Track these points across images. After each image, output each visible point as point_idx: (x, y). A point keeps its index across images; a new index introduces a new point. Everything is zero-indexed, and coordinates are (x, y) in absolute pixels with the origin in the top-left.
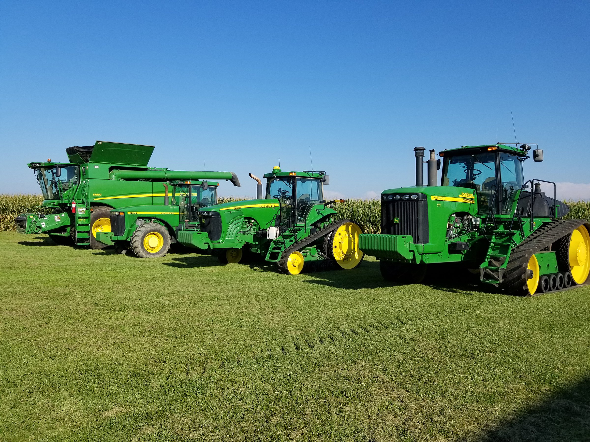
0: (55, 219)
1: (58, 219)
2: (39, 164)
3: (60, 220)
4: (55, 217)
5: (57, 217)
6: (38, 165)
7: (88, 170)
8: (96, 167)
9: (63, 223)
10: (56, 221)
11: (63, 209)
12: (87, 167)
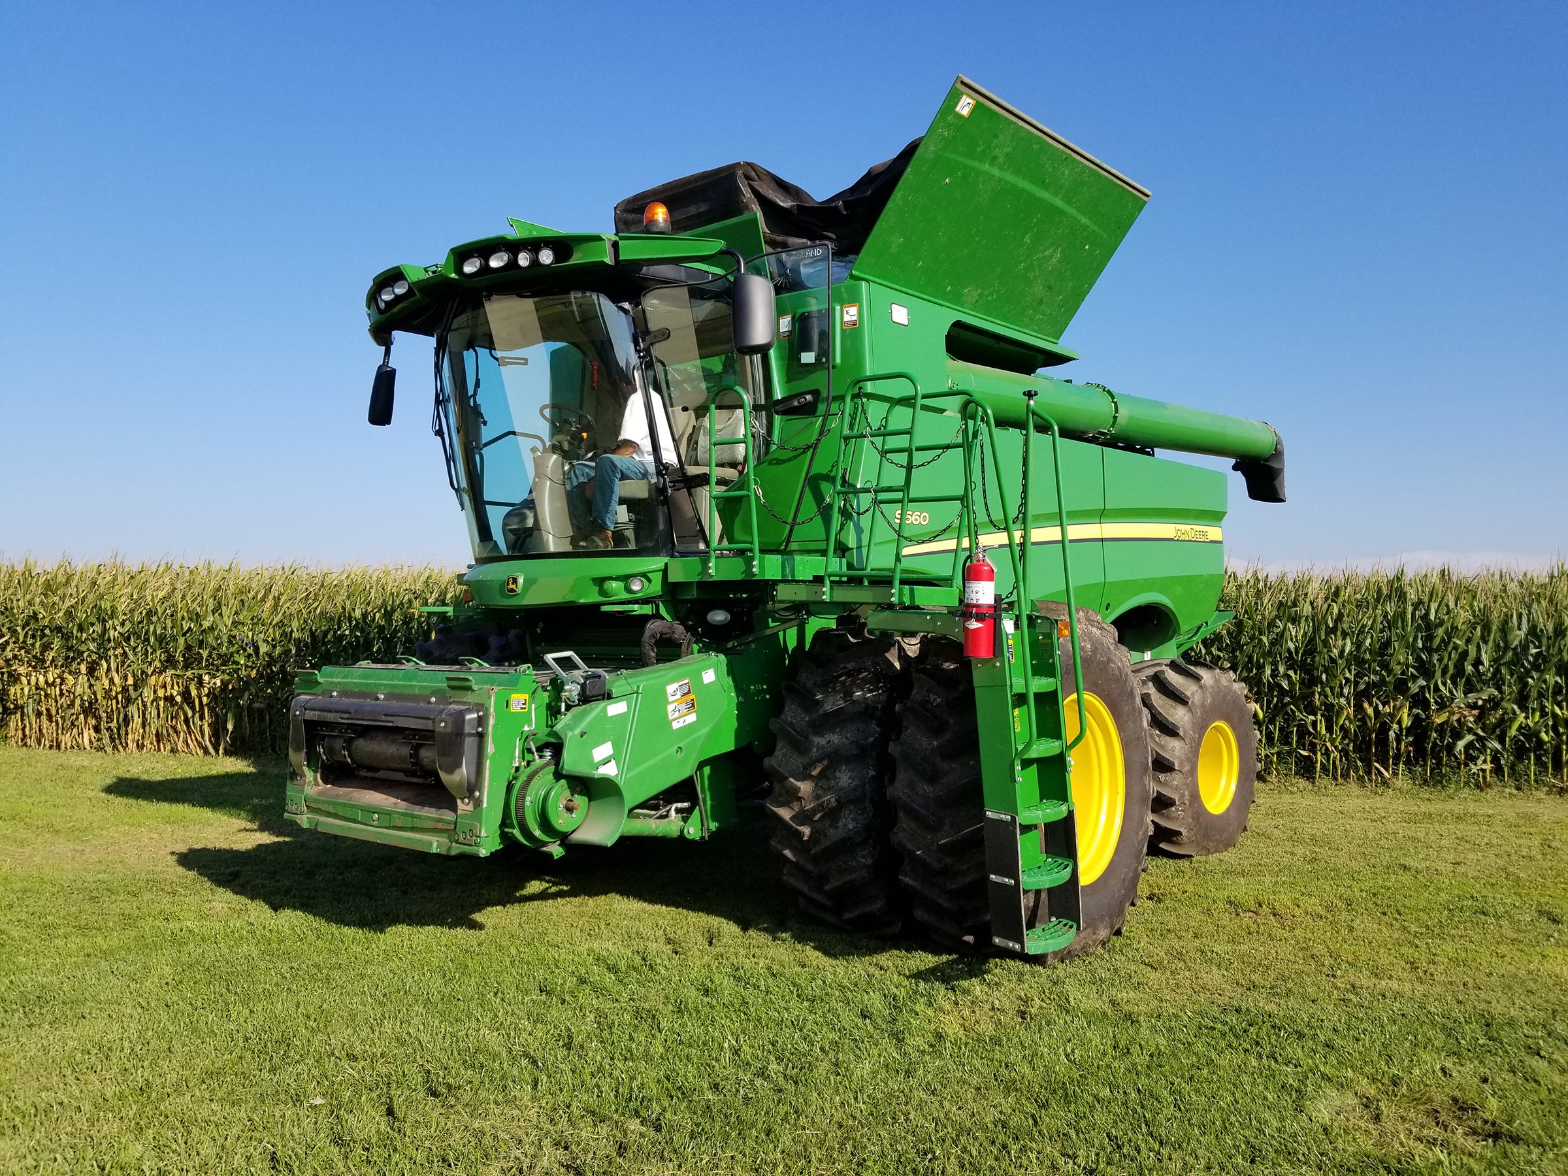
0: (670, 708)
1: (683, 707)
2: (562, 246)
3: (692, 718)
4: (671, 688)
5: (678, 696)
6: (546, 257)
7: (853, 331)
8: (900, 315)
9: (710, 736)
10: (676, 725)
11: (688, 629)
12: (853, 310)
